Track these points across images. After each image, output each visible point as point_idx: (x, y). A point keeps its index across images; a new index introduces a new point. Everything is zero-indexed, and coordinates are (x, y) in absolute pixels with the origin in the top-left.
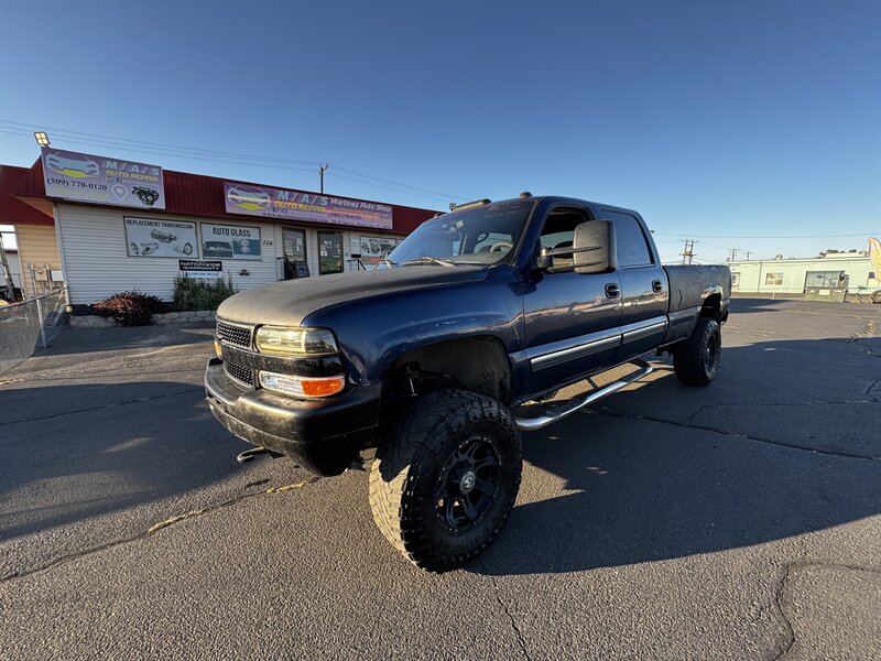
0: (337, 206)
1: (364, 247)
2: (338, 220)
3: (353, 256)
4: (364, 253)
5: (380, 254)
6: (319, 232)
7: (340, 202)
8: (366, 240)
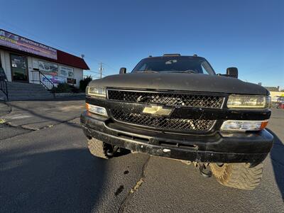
0: (25, 42)
1: (41, 66)
2: (25, 50)
3: (34, 69)
4: (41, 69)
5: (49, 70)
6: (10, 54)
7: (27, 41)
8: (42, 63)
